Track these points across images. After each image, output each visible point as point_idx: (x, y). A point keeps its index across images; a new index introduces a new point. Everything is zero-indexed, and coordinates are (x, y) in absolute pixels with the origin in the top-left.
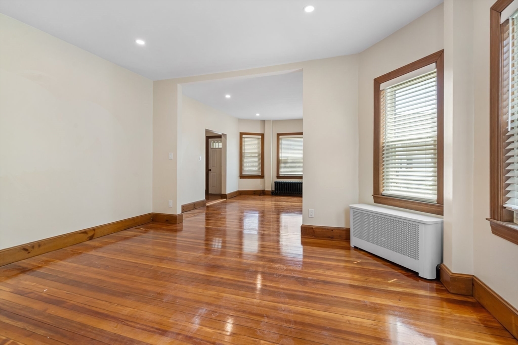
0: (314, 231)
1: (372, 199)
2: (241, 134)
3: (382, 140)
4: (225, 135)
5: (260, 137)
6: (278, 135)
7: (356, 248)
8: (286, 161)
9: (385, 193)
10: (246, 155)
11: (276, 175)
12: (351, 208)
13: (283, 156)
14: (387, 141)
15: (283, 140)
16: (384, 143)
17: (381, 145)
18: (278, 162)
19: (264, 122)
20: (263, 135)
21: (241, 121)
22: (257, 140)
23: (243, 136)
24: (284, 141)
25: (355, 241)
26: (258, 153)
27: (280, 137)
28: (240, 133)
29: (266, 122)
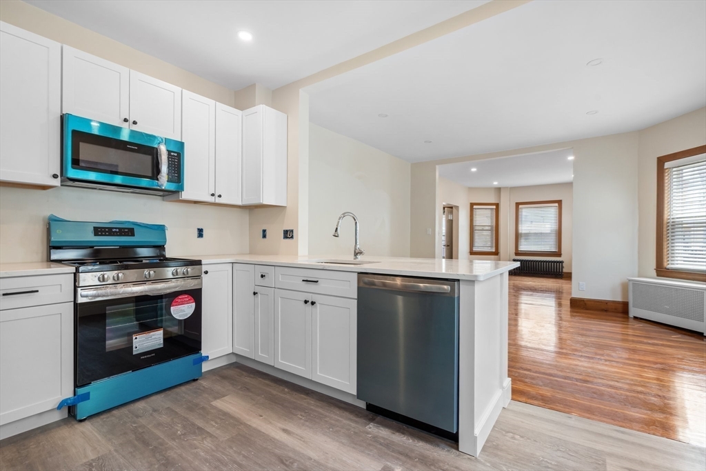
0: (585, 304)
1: (654, 273)
2: (472, 205)
3: (666, 216)
4: (457, 207)
5: (494, 207)
6: (518, 204)
7: (635, 318)
8: (527, 235)
9: (670, 266)
10: (477, 228)
11: (514, 251)
12: (630, 280)
13: (523, 229)
14: (672, 217)
15: (524, 210)
16: (669, 219)
17: (665, 221)
18: (518, 236)
19: (499, 190)
20: (497, 205)
21: (471, 189)
22: (489, 211)
23: (475, 207)
24: (525, 212)
25: (633, 312)
26: (492, 226)
27: (520, 206)
28: (471, 203)
29: (502, 190)
